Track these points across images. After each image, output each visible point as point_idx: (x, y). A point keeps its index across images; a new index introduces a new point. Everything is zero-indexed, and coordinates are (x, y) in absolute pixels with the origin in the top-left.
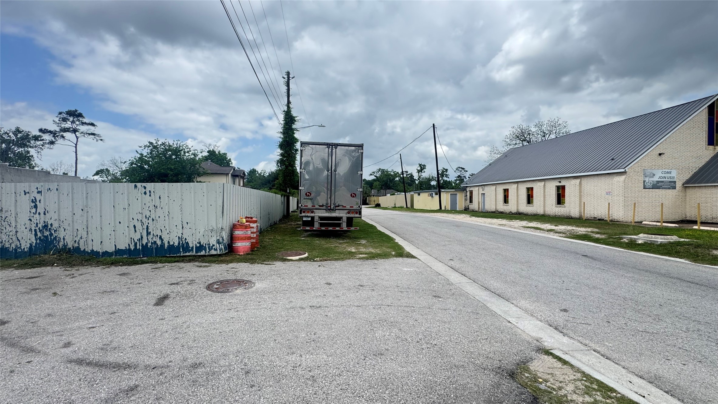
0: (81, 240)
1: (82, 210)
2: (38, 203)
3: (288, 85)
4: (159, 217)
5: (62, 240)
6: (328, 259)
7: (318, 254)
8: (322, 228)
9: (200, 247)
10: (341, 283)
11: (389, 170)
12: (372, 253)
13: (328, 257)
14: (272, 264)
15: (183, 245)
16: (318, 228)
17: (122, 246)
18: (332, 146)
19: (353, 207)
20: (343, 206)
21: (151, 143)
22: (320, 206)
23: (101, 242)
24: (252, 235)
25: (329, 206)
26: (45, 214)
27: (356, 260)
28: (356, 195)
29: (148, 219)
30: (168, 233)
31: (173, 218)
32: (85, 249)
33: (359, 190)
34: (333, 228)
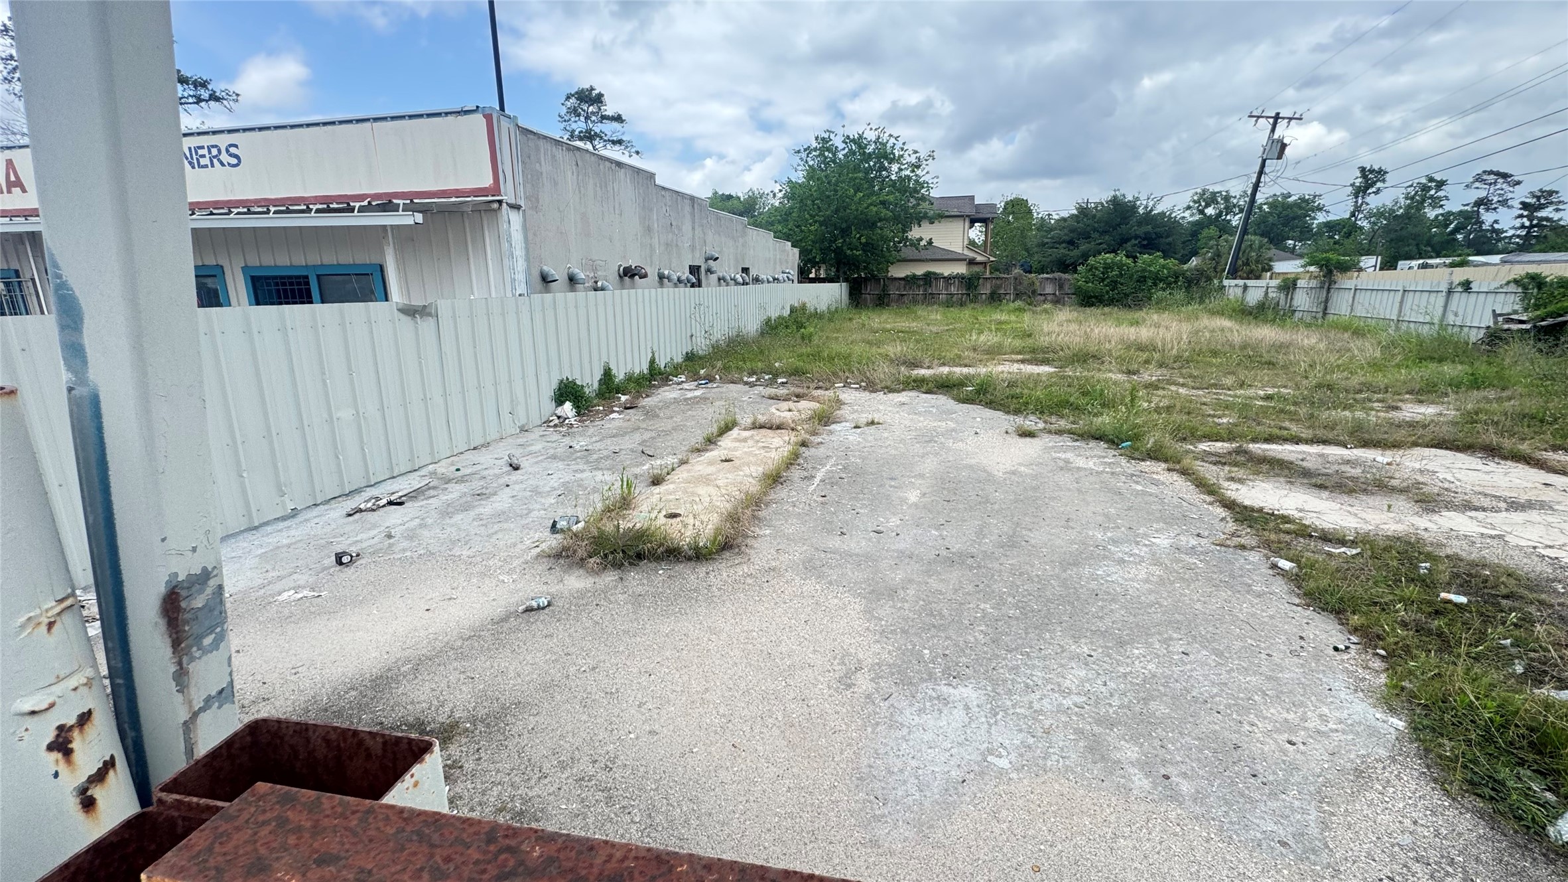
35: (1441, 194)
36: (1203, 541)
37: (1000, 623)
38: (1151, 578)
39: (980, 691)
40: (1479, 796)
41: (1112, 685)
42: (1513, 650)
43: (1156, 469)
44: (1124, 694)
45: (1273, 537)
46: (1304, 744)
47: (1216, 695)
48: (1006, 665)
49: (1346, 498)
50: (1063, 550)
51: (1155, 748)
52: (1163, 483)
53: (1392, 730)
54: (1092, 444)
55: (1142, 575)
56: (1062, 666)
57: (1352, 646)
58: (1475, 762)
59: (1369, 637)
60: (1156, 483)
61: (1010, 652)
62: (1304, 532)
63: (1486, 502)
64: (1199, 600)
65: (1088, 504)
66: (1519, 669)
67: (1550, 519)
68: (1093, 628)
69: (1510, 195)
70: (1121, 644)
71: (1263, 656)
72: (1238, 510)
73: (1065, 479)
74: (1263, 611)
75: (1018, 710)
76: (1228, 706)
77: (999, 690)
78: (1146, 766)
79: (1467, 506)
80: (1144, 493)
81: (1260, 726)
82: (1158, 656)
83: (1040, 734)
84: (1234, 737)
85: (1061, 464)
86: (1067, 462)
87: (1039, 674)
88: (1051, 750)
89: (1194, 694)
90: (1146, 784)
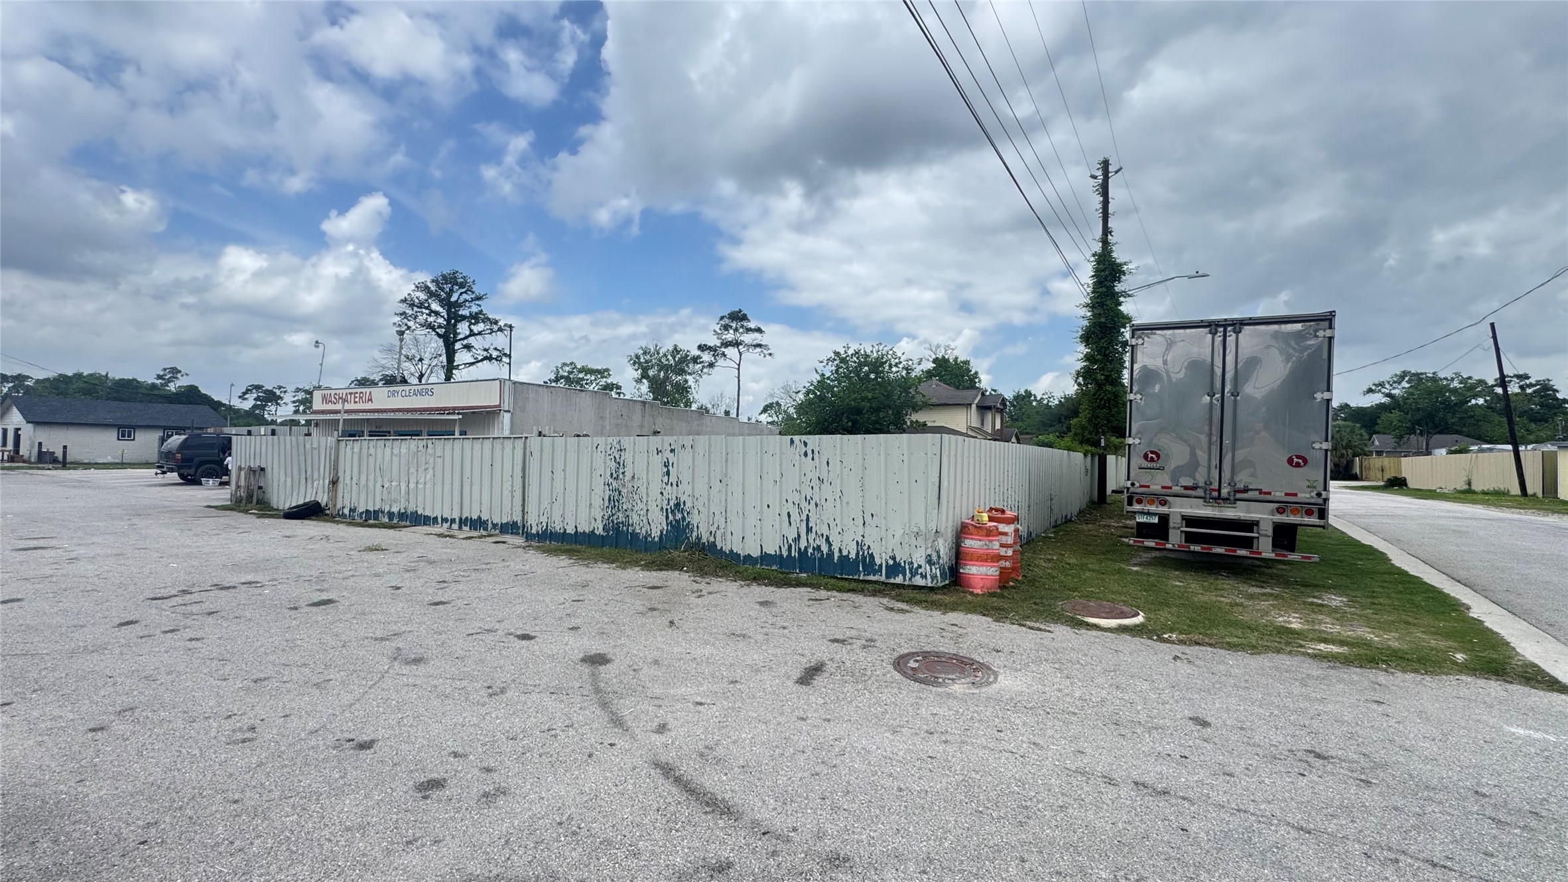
0: (717, 531)
1: (721, 481)
2: (670, 468)
3: (1104, 190)
4: (826, 500)
5: (695, 529)
6: (1207, 640)
7: (1174, 619)
8: (1192, 548)
9: (895, 568)
10: (1242, 729)
11: (1441, 375)
12: (1367, 644)
13: (1206, 635)
14: (1045, 631)
15: (864, 557)
16: (1179, 546)
17: (771, 550)
18: (1225, 327)
19: (1295, 495)
20: (1261, 492)
21: (837, 354)
22: (1186, 488)
23: (743, 538)
24: (1003, 552)
25: (1214, 490)
26: (677, 486)
27: (1301, 658)
28: (1305, 461)
29: (809, 503)
30: (839, 533)
31: (848, 503)
32: (722, 547)
33: (1317, 446)
34: (1226, 550)
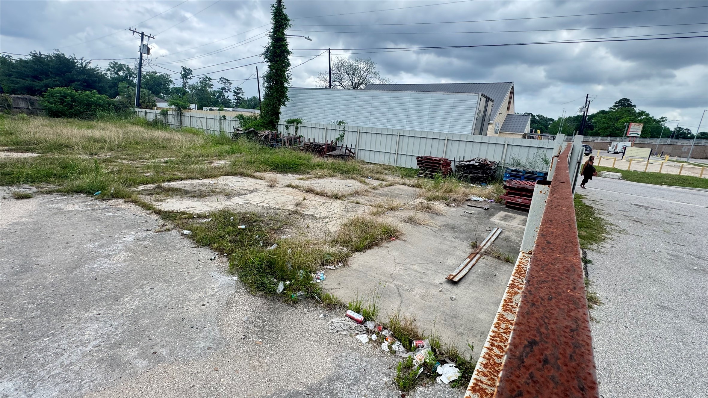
35: (210, 83)
36: (150, 232)
37: (25, 325)
38: (127, 259)
39: (15, 379)
40: (260, 290)
41: (115, 324)
42: (259, 239)
43: (119, 203)
44: (124, 325)
45: (180, 222)
46: (208, 303)
47: (170, 301)
48: (36, 350)
49: (203, 199)
50: (67, 262)
51: (146, 343)
52: (124, 209)
53: (234, 282)
54: (75, 196)
55: (122, 258)
56: (80, 329)
57: (216, 256)
58: (257, 280)
59: (220, 250)
60: (120, 210)
61: (37, 339)
62: (191, 217)
63: (243, 192)
64: (153, 261)
65: (80, 230)
66: (262, 244)
67: (259, 194)
68: (97, 298)
69: (230, 88)
70: (117, 299)
71: (186, 274)
72: (163, 214)
73: (60, 219)
74: (182, 255)
75: (53, 373)
76: (176, 303)
77: (34, 368)
78: (143, 355)
79: (240, 194)
80: (114, 216)
81: (190, 304)
82: (138, 296)
83: (73, 378)
84: (181, 316)
85: (55, 211)
86: (60, 209)
87: (65, 342)
88: (84, 382)
89: (160, 306)
90: (145, 363)
